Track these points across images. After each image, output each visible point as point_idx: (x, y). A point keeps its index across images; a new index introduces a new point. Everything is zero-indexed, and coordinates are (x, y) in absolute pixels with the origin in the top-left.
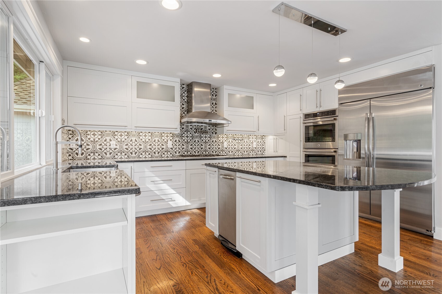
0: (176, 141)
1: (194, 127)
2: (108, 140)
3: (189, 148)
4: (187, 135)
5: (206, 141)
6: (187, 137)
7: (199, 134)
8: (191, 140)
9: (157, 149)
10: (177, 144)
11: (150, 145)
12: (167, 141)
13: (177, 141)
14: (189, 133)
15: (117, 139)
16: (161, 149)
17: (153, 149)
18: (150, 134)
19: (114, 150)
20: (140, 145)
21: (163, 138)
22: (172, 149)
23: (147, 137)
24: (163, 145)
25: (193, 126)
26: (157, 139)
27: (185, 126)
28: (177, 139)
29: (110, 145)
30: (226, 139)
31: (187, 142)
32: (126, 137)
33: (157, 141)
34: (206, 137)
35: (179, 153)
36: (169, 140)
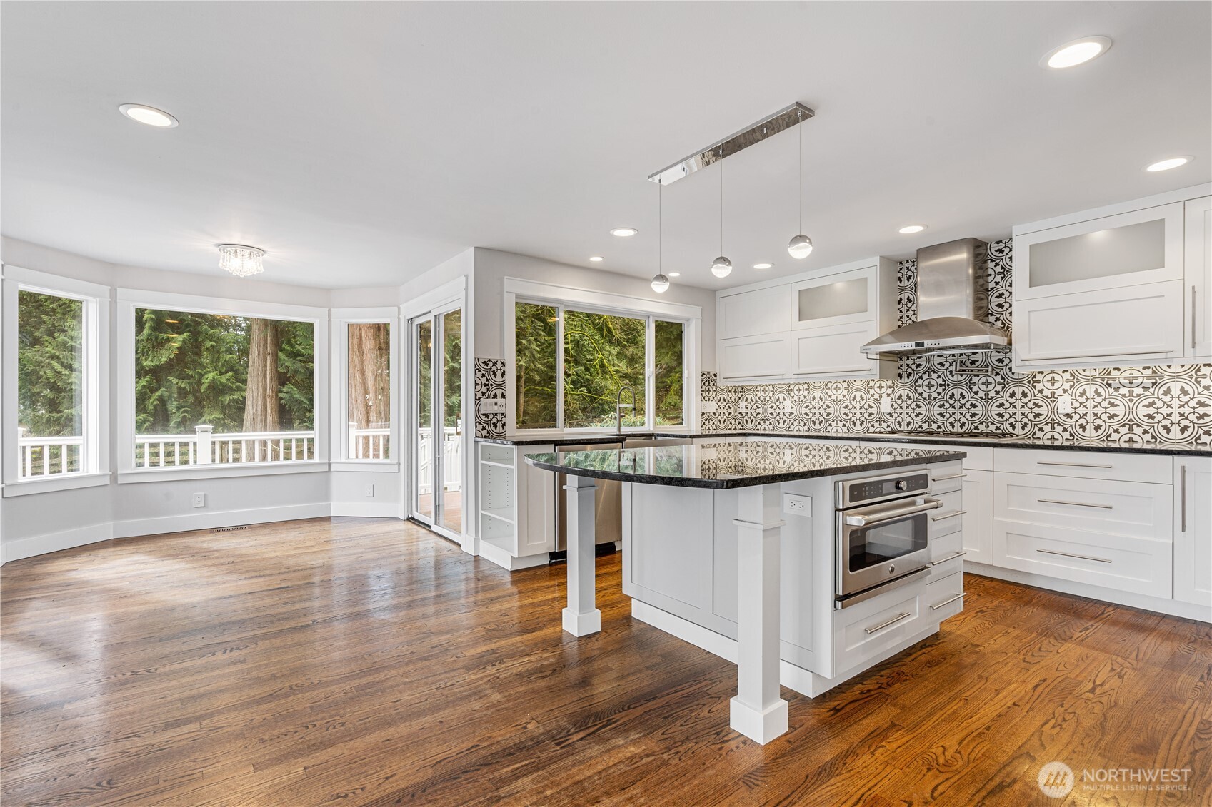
0: (900, 397)
1: (950, 359)
2: (781, 400)
3: (936, 413)
4: (930, 382)
5: (987, 395)
6: (930, 385)
7: (964, 376)
8: (939, 394)
9: (858, 416)
10: (904, 405)
11: (846, 407)
12: (881, 397)
13: (904, 398)
14: (934, 376)
15: (793, 397)
16: (866, 415)
17: (851, 415)
18: (845, 385)
19: (790, 415)
20: (829, 407)
21: (872, 391)
22: (892, 416)
23: (840, 391)
24: (870, 407)
25: (946, 358)
26: (858, 394)
27: (924, 359)
28: (902, 392)
29: (784, 408)
30: (1067, 386)
31: (930, 400)
32: (806, 393)
33: (858, 399)
34: (987, 384)
35: (909, 424)
36: (885, 396)
